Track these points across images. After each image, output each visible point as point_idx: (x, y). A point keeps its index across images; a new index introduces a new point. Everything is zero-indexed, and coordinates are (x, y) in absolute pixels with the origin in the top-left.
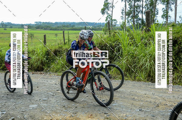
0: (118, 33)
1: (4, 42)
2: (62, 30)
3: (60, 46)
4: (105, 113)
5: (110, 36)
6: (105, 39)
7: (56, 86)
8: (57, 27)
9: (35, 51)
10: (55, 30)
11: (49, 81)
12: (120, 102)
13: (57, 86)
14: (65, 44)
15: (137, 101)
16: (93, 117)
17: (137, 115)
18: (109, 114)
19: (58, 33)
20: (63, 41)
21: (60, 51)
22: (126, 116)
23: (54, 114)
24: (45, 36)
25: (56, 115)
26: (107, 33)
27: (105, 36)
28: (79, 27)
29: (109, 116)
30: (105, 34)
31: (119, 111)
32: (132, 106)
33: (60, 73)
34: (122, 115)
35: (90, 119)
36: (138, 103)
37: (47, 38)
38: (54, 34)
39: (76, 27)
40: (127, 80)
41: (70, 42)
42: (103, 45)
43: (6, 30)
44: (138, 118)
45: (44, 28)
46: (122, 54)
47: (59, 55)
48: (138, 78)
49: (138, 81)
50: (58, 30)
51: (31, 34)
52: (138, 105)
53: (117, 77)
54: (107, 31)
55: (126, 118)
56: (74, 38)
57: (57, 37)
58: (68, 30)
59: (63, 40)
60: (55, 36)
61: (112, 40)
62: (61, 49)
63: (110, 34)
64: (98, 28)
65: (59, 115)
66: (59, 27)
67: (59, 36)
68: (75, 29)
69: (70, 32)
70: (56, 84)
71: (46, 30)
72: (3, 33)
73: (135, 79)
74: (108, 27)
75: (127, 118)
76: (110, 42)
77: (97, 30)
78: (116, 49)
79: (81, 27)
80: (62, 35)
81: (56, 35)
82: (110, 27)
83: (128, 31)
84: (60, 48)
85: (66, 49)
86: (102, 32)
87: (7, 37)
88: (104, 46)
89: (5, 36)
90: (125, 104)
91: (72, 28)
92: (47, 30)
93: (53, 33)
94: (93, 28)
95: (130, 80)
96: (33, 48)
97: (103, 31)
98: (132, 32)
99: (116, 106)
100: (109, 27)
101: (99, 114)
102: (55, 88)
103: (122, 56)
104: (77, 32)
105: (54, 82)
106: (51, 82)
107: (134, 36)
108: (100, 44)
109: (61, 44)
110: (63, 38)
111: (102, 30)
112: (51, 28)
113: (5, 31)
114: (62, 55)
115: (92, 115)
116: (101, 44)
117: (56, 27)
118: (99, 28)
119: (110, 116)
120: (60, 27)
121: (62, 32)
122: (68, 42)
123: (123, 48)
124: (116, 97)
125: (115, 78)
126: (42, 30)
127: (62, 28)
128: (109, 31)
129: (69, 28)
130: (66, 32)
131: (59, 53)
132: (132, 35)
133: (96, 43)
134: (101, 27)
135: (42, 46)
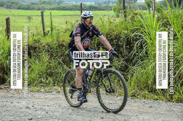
0: (141, 16)
2: (39, 10)
3: (36, 38)
5: (125, 20)
6: (116, 26)
7: (28, 111)
8: (32, 3)
10: (27, 9)
11: (15, 101)
13: (30, 112)
14: (45, 34)
19: (32, 14)
20: (42, 30)
21: (36, 48)
24: (8, 20)
26: (120, 14)
27: (118, 20)
28: (71, 5)
30: (118, 16)
33: (36, 88)
37: (12, 24)
38: (26, 18)
39: (64, 4)
40: (157, 100)
41: (54, 31)
42: (113, 37)
45: (7, 6)
46: (146, 53)
47: (34, 55)
48: (176, 96)
49: (178, 102)
50: (33, 9)
53: (138, 95)
54: (121, 11)
56: (61, 24)
57: (30, 22)
58: (50, 10)
59: (42, 27)
60: (27, 20)
61: (129, 28)
62: (37, 45)
63: (125, 16)
64: (105, 5)
66: (34, 4)
67: (34, 21)
68: (64, 7)
69: (55, 12)
70: (27, 108)
71: (10, 8)
73: (172, 98)
74: (122, 4)
76: (126, 32)
77: (104, 10)
78: (137, 45)
79: (74, 3)
80: (40, 18)
81: (29, 18)
82: (126, 4)
83: (159, 11)
84: (36, 42)
85: (47, 44)
86: (112, 13)
88: (116, 38)
91: (59, 6)
92: (13, 9)
93: (24, 14)
94: (96, 5)
95: (163, 100)
97: (114, 10)
98: (165, 12)
100: (124, 4)
102: (25, 116)
103: (148, 57)
104: (67, 14)
105: (24, 103)
106: (18, 104)
107: (169, 20)
109: (38, 34)
110: (41, 23)
111: (111, 10)
112: (19, 5)
114: (40, 54)
117: (29, 4)
118: (106, 7)
120: (36, 4)
121: (39, 12)
122: (50, 32)
123: (149, 41)
125: (135, 96)
126: (4, 8)
127: (40, 6)
128: (124, 12)
129: (53, 7)
130: (46, 13)
131: (35, 52)
132: (165, 18)
134: (111, 4)
135: (3, 38)
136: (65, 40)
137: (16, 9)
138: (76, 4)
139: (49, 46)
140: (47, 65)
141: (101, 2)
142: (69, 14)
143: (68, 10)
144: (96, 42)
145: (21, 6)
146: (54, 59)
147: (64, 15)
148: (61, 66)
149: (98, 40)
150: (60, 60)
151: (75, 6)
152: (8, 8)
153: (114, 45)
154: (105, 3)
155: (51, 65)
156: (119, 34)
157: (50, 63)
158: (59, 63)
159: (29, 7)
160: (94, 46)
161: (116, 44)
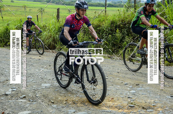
1: (11, 16)
4: (129, 97)
9: (46, 27)
10: (68, 5)
12: (146, 87)
15: (167, 87)
16: (115, 101)
17: (168, 102)
18: (134, 98)
19: (71, 8)
22: (154, 102)
23: (69, 95)
25: (72, 96)
29: (133, 100)
31: (146, 96)
32: (162, 92)
34: (149, 101)
35: (110, 102)
36: (169, 89)
39: (92, 2)
42: (126, 23)
43: (13, 2)
44: (169, 106)
45: (56, 3)
50: (72, 5)
51: (41, 9)
52: (169, 91)
55: (154, 104)
57: (70, 13)
60: (68, 12)
65: (75, 96)
66: (73, 2)
67: (72, 12)
68: (92, 4)
71: (58, 4)
72: (9, 6)
75: (156, 105)
79: (98, 2)
87: (14, 10)
88: (128, 23)
89: (12, 9)
90: (153, 89)
92: (60, 4)
96: (44, 23)
99: (141, 90)
101: (121, 98)
108: (122, 21)
112: (63, 2)
113: (11, 3)
115: (113, 98)
116: (124, 21)
117: (70, 1)
119: (135, 101)
124: (142, 81)
126: (54, 4)
128: (135, 6)
133: (118, 20)
135: (55, 21)
136: (94, 24)
137: (61, 5)
138: (100, 3)
139: (83, 27)
140: (82, 39)
141: (116, 2)
142: (95, 9)
143: (94, 6)
144: (115, 25)
145: (65, 3)
146: (86, 35)
147: (92, 10)
148: (91, 40)
149: (116, 24)
150: (90, 36)
151: (99, 4)
152: (57, 4)
153: (126, 28)
154: (119, 2)
155: (84, 39)
156: (130, 21)
157: (83, 38)
158: (90, 38)
159: (70, 4)
160: (113, 28)
161: (128, 27)
